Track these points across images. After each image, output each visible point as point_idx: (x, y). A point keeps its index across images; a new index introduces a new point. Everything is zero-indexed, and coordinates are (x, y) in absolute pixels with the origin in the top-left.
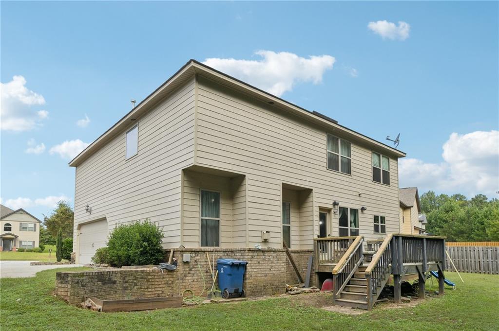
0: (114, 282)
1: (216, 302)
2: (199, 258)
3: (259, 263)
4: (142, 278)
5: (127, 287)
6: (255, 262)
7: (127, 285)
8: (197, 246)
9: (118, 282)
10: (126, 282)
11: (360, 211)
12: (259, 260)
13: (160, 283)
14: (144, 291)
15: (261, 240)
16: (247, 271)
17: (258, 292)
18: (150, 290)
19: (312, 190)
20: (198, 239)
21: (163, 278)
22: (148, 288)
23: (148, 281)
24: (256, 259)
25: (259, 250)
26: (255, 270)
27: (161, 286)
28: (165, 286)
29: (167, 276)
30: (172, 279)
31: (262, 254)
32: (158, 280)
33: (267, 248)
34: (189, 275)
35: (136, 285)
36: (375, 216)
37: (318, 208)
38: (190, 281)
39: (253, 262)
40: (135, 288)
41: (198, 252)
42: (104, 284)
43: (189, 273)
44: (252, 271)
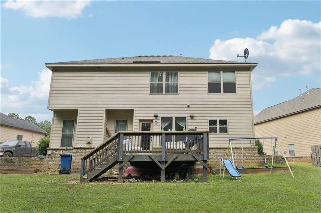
0: (14, 162)
1: (49, 174)
2: (57, 153)
3: (81, 155)
4: (28, 161)
5: (21, 165)
6: (79, 155)
7: (21, 164)
8: (59, 147)
9: (16, 162)
10: (21, 163)
11: (188, 119)
12: (81, 153)
13: (36, 164)
14: (28, 167)
15: (86, 142)
16: (72, 159)
17: (79, 171)
18: (31, 167)
19: (133, 110)
20: (60, 144)
21: (38, 162)
22: (30, 166)
23: (30, 163)
24: (79, 153)
25: (82, 148)
26: (78, 159)
27: (36, 165)
28: (38, 165)
29: (40, 161)
30: (41, 162)
31: (84, 150)
32: (35, 163)
33: (89, 147)
34: (51, 161)
35: (25, 164)
36: (209, 120)
37: (139, 120)
38: (51, 164)
39: (77, 155)
40: (24, 165)
41: (57, 150)
42: (8, 163)
43: (51, 160)
44: (75, 160)
